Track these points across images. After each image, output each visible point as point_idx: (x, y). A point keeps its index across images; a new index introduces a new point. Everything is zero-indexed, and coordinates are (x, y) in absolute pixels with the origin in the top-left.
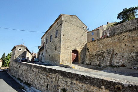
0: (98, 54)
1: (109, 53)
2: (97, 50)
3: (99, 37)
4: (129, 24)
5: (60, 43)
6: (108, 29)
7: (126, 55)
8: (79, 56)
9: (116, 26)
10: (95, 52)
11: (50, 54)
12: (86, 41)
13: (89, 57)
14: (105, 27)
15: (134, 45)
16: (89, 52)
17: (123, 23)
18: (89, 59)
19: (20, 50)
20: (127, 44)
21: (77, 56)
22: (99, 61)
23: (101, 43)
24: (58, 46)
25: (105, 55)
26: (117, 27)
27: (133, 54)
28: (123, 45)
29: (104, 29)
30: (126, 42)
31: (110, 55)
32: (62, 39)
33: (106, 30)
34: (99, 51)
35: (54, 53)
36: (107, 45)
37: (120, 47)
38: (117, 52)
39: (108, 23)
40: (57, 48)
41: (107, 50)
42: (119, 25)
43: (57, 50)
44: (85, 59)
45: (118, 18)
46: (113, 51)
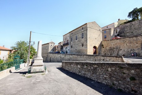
0: (110, 49)
1: (117, 49)
2: (110, 46)
3: (111, 35)
4: (137, 24)
5: (87, 42)
6: (118, 27)
7: (126, 50)
8: (97, 50)
9: (126, 24)
10: (108, 47)
11: (77, 49)
12: (101, 40)
13: (103, 51)
14: (116, 24)
15: (130, 45)
16: (103, 47)
17: (132, 22)
18: (104, 52)
19: (52, 45)
20: (127, 44)
21: (96, 50)
22: (111, 53)
23: (112, 42)
24: (84, 44)
25: (114, 50)
26: (127, 26)
27: (129, 50)
28: (125, 44)
29: (116, 26)
30: (127, 43)
31: (118, 50)
32: (88, 40)
33: (117, 27)
34: (111, 47)
35: (80, 48)
36: (116, 44)
37: (123, 45)
38: (122, 48)
39: (119, 20)
40: (84, 45)
41: (116, 47)
42: (129, 23)
43: (84, 46)
44: (101, 52)
45: (128, 16)
46: (120, 48)
